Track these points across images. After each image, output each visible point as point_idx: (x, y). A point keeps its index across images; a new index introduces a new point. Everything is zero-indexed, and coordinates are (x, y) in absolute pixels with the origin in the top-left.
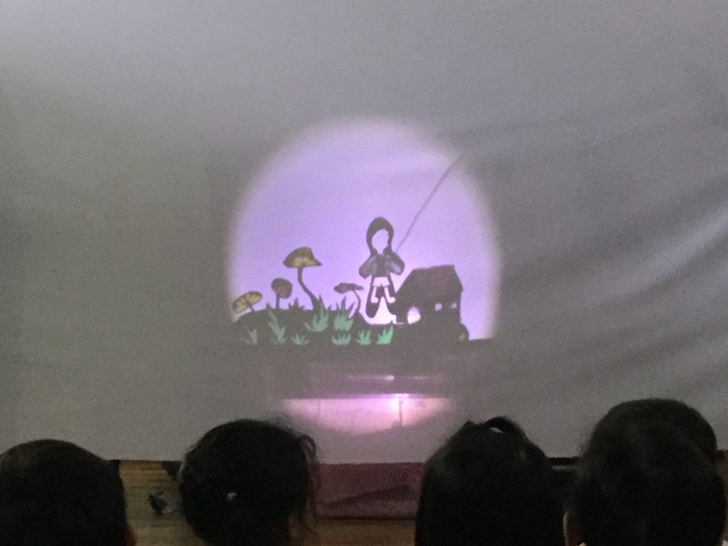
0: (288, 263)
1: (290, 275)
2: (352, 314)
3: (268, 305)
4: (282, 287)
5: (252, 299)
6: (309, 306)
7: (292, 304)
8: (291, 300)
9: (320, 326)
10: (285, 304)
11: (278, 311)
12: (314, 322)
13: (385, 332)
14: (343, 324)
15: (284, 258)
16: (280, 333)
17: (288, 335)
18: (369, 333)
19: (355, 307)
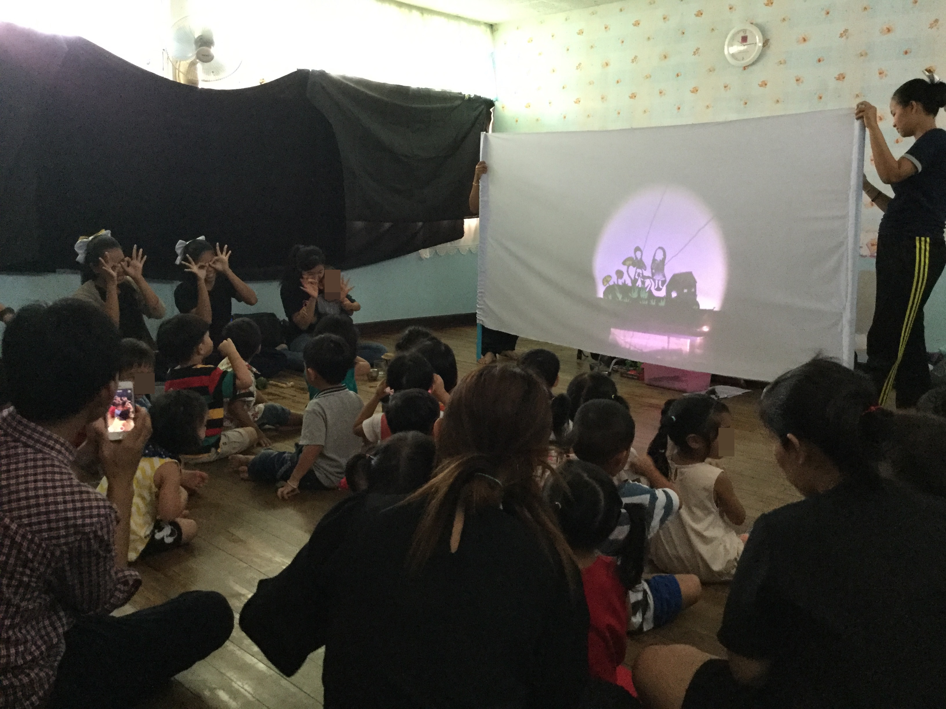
0: (624, 263)
1: (624, 269)
2: (648, 289)
3: (614, 283)
4: (620, 274)
5: (609, 279)
6: (630, 284)
7: (623, 282)
8: (623, 280)
9: (635, 295)
10: (620, 282)
11: (618, 285)
12: (632, 293)
13: (661, 301)
14: (644, 295)
15: (622, 261)
16: (620, 296)
17: (623, 298)
18: (655, 301)
19: (650, 286)
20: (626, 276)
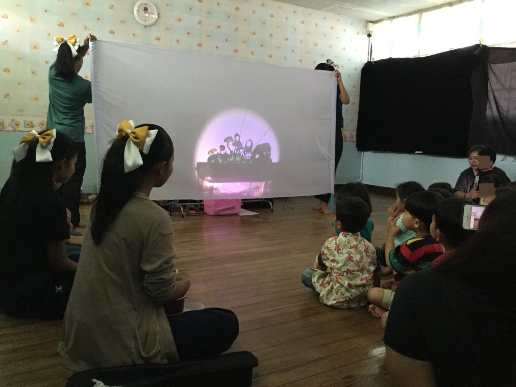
1: (225, 144)
3: (218, 153)
5: (213, 151)
6: (229, 153)
8: (224, 151)
10: (223, 152)
11: (220, 154)
12: (230, 158)
13: (249, 161)
14: (238, 158)
17: (222, 161)
18: (245, 161)
20: (227, 149)
